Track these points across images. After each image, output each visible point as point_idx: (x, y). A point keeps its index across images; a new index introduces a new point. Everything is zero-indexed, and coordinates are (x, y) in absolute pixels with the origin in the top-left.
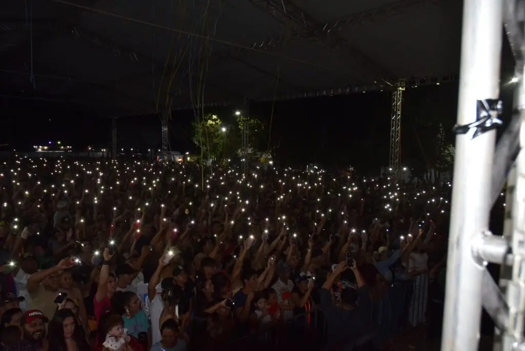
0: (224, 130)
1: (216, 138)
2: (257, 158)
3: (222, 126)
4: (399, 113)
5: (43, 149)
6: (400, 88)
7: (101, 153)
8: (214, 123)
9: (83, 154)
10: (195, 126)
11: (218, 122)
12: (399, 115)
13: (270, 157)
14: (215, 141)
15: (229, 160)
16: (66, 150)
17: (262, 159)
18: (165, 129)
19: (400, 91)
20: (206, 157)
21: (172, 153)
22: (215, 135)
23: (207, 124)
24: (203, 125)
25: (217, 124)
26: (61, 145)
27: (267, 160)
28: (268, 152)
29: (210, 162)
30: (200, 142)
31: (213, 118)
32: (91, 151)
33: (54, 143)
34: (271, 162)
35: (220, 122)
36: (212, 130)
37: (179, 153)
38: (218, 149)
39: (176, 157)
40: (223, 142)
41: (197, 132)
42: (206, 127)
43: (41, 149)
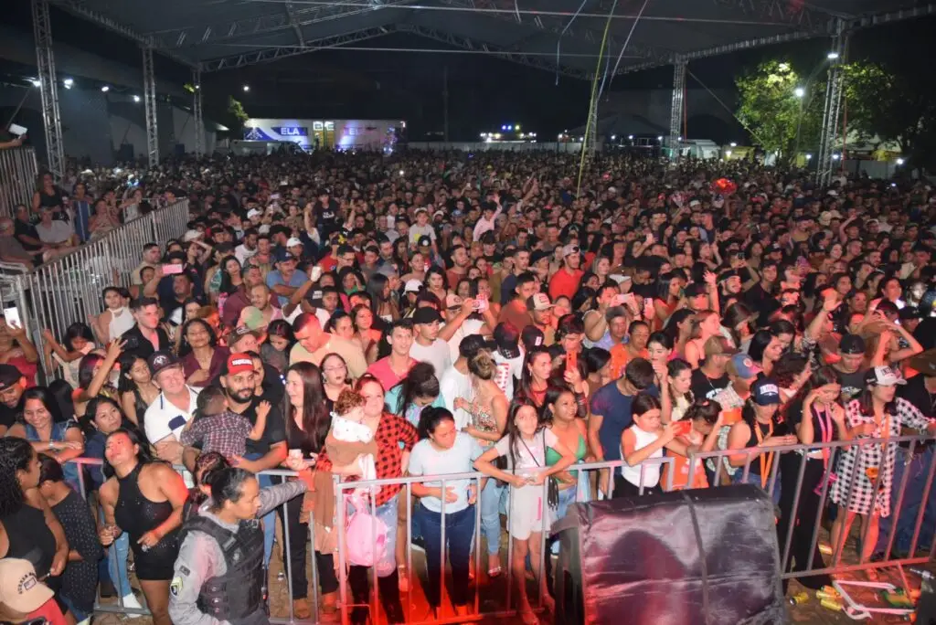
0: (800, 93)
1: (784, 110)
2: (870, 152)
3: (797, 85)
5: (494, 139)
7: (580, 144)
8: (781, 80)
9: (551, 146)
10: (742, 87)
11: (788, 77)
13: (897, 149)
14: (781, 116)
15: (809, 157)
17: (881, 153)
18: (678, 96)
20: (759, 151)
21: (698, 143)
22: (781, 105)
23: (766, 82)
24: (761, 86)
25: (788, 80)
26: (519, 132)
27: (891, 156)
28: (895, 139)
29: (770, 160)
30: (749, 119)
31: (781, 70)
32: (563, 141)
33: (510, 128)
34: (900, 162)
35: (794, 76)
36: (777, 94)
37: (713, 143)
38: (785, 135)
39: (706, 151)
40: (797, 119)
41: (745, 99)
42: (764, 89)
43: (490, 139)
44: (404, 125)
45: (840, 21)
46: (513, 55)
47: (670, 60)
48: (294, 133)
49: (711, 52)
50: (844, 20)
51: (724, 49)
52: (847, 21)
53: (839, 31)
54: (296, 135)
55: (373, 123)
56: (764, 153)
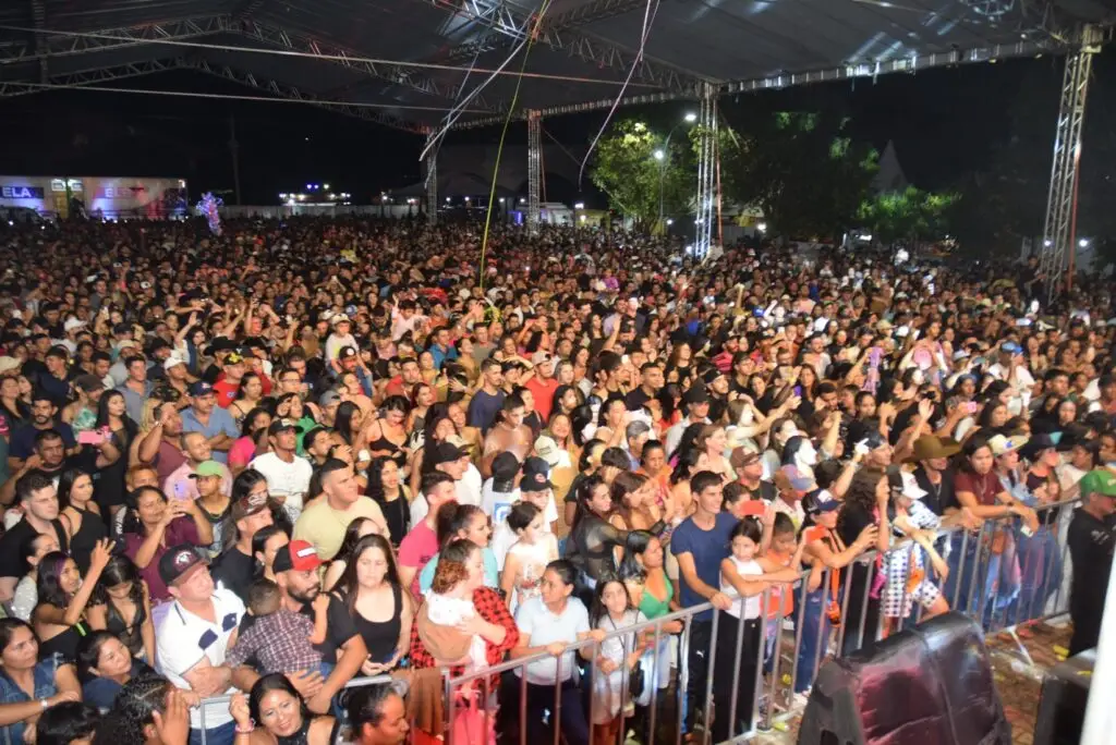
0: (659, 155)
1: (643, 173)
2: (732, 217)
3: (654, 147)
4: (1079, 109)
5: (297, 201)
6: (1089, 49)
7: (407, 207)
8: (638, 140)
9: (371, 210)
10: (597, 147)
11: (646, 137)
12: (1078, 115)
13: (761, 214)
14: (640, 179)
15: (670, 222)
16: (339, 202)
17: (743, 221)
18: (534, 156)
19: (1086, 54)
20: (618, 215)
21: (549, 207)
22: (640, 168)
23: (622, 142)
24: (617, 147)
25: (645, 141)
26: (329, 191)
27: (754, 221)
28: (756, 204)
29: (628, 225)
30: (608, 183)
31: (637, 130)
32: (388, 203)
33: (316, 187)
34: (762, 227)
35: (651, 137)
36: (634, 155)
37: (563, 207)
38: (645, 198)
39: (557, 216)
40: (658, 182)
41: (600, 160)
42: (620, 149)
43: (293, 202)
44: (184, 185)
45: (707, 85)
46: (332, 105)
47: (524, 117)
48: (23, 194)
49: (570, 109)
50: (710, 83)
51: (585, 106)
52: (714, 85)
53: (707, 95)
54: (26, 197)
55: (139, 182)
56: (621, 218)
